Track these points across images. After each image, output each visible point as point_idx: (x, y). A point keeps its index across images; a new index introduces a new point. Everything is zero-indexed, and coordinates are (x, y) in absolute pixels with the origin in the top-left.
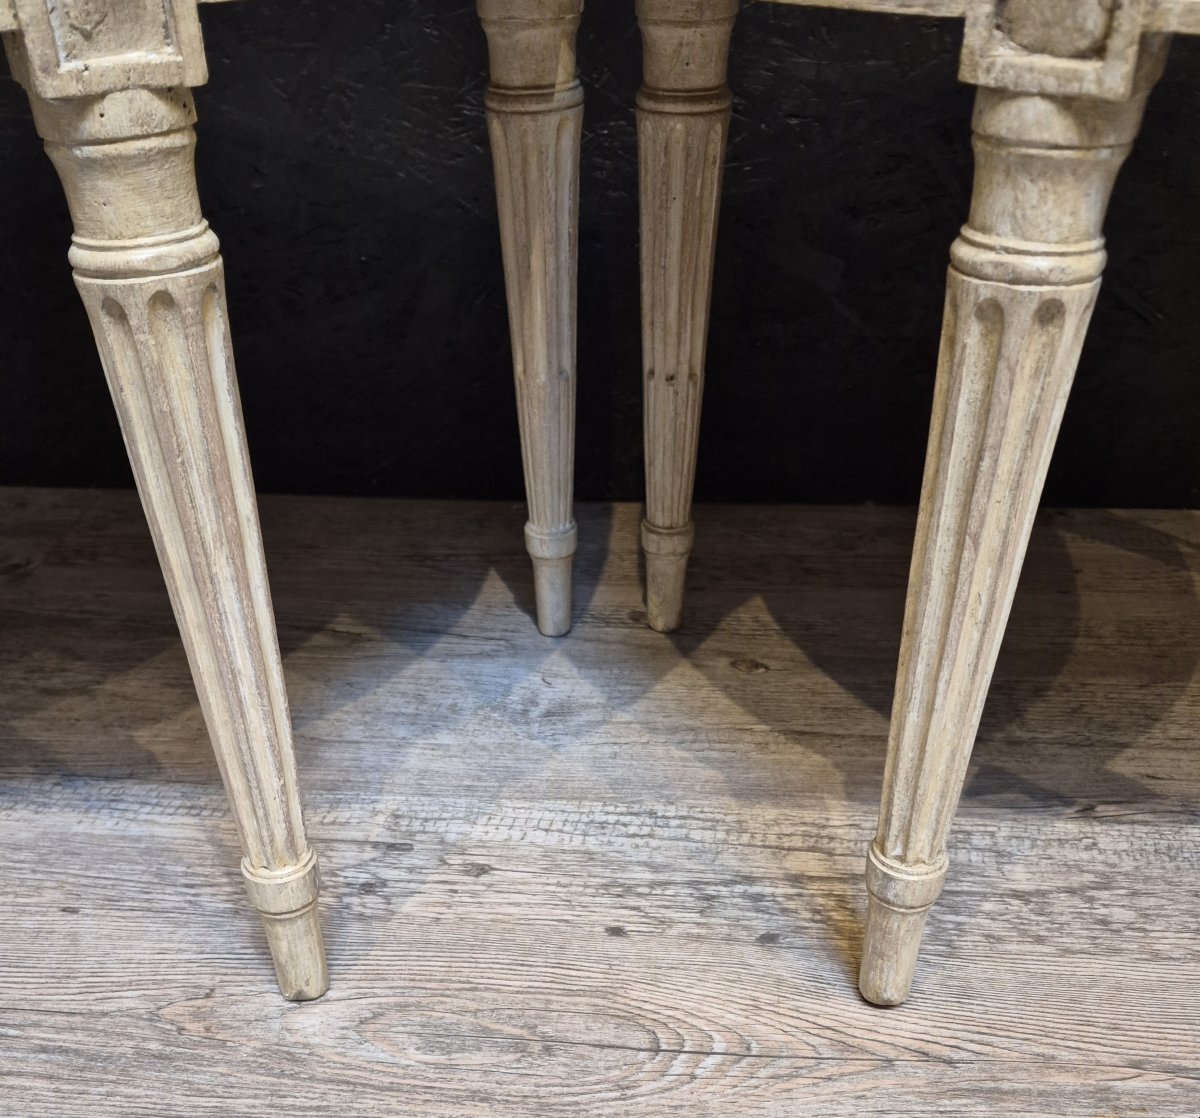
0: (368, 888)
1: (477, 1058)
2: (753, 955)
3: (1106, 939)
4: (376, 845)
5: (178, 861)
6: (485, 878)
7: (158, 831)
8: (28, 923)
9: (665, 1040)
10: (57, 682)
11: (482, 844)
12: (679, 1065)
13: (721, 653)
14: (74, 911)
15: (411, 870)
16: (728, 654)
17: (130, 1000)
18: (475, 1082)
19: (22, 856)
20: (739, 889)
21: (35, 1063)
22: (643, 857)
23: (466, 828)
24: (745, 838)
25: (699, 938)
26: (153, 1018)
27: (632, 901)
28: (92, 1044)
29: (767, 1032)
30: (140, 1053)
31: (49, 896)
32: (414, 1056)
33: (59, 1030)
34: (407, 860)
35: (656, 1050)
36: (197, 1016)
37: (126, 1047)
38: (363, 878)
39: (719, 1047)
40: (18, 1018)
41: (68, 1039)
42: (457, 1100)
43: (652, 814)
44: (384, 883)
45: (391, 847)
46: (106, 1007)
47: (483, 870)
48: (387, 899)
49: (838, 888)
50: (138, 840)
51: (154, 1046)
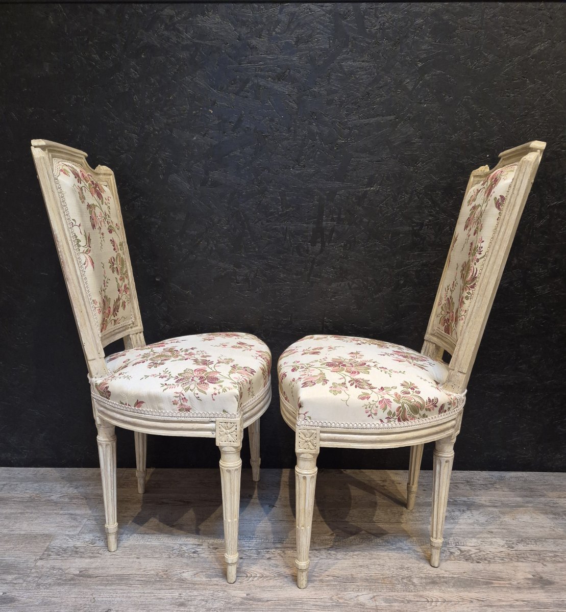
0: (194, 552)
1: (215, 579)
2: (265, 561)
3: (329, 556)
4: (195, 545)
5: (157, 549)
6: (217, 550)
7: (153, 543)
8: (130, 560)
9: (249, 575)
10: (125, 514)
11: (216, 544)
12: (251, 579)
13: (266, 504)
14: (139, 558)
15: (202, 549)
16: (269, 504)
17: (152, 572)
18: (215, 583)
19: (127, 549)
20: (265, 550)
21: (137, 582)
22: (247, 545)
23: (213, 541)
24: (267, 541)
25: (256, 559)
26: (157, 575)
27: (245, 553)
28: (147, 579)
29: (266, 573)
30: (155, 581)
31: (133, 556)
32: (204, 579)
33: (140, 577)
34: (202, 547)
35: (247, 577)
36: (165, 574)
37: (153, 579)
38: (193, 551)
39: (258, 576)
40: (132, 576)
41: (142, 579)
42: (212, 585)
43: (250, 537)
44: (197, 551)
45: (199, 545)
46: (149, 574)
47: (216, 548)
48: (198, 554)
49: (283, 549)
50: (149, 545)
51: (158, 579)
